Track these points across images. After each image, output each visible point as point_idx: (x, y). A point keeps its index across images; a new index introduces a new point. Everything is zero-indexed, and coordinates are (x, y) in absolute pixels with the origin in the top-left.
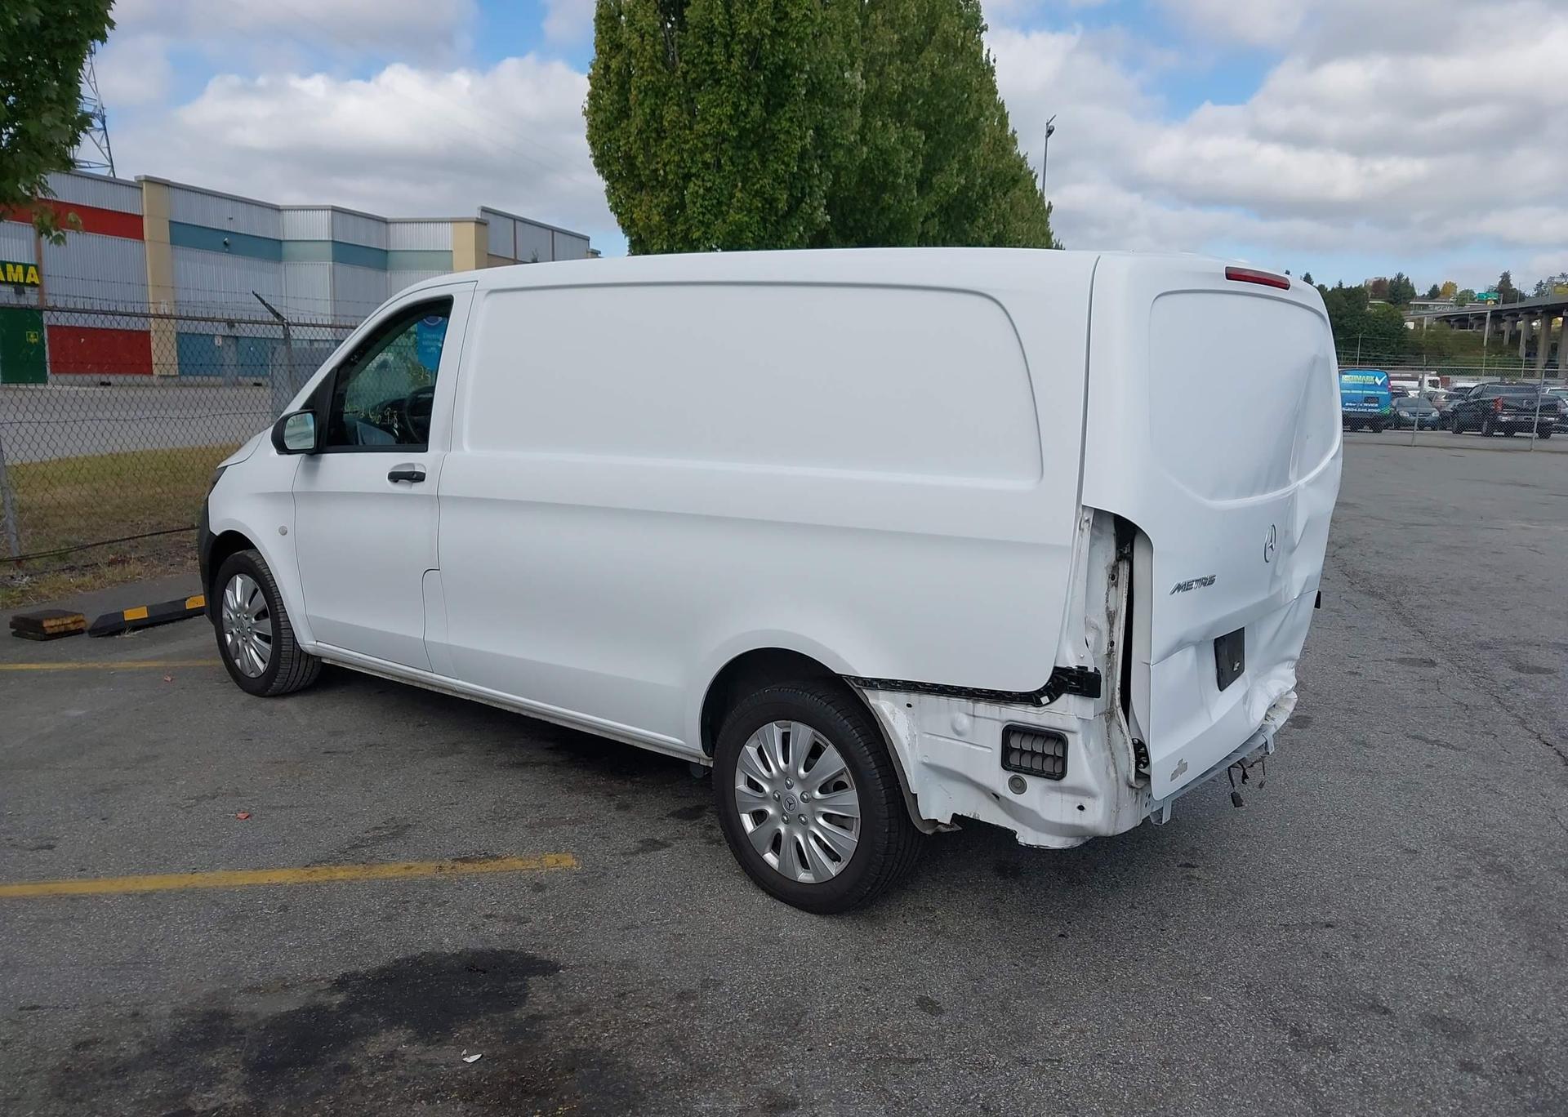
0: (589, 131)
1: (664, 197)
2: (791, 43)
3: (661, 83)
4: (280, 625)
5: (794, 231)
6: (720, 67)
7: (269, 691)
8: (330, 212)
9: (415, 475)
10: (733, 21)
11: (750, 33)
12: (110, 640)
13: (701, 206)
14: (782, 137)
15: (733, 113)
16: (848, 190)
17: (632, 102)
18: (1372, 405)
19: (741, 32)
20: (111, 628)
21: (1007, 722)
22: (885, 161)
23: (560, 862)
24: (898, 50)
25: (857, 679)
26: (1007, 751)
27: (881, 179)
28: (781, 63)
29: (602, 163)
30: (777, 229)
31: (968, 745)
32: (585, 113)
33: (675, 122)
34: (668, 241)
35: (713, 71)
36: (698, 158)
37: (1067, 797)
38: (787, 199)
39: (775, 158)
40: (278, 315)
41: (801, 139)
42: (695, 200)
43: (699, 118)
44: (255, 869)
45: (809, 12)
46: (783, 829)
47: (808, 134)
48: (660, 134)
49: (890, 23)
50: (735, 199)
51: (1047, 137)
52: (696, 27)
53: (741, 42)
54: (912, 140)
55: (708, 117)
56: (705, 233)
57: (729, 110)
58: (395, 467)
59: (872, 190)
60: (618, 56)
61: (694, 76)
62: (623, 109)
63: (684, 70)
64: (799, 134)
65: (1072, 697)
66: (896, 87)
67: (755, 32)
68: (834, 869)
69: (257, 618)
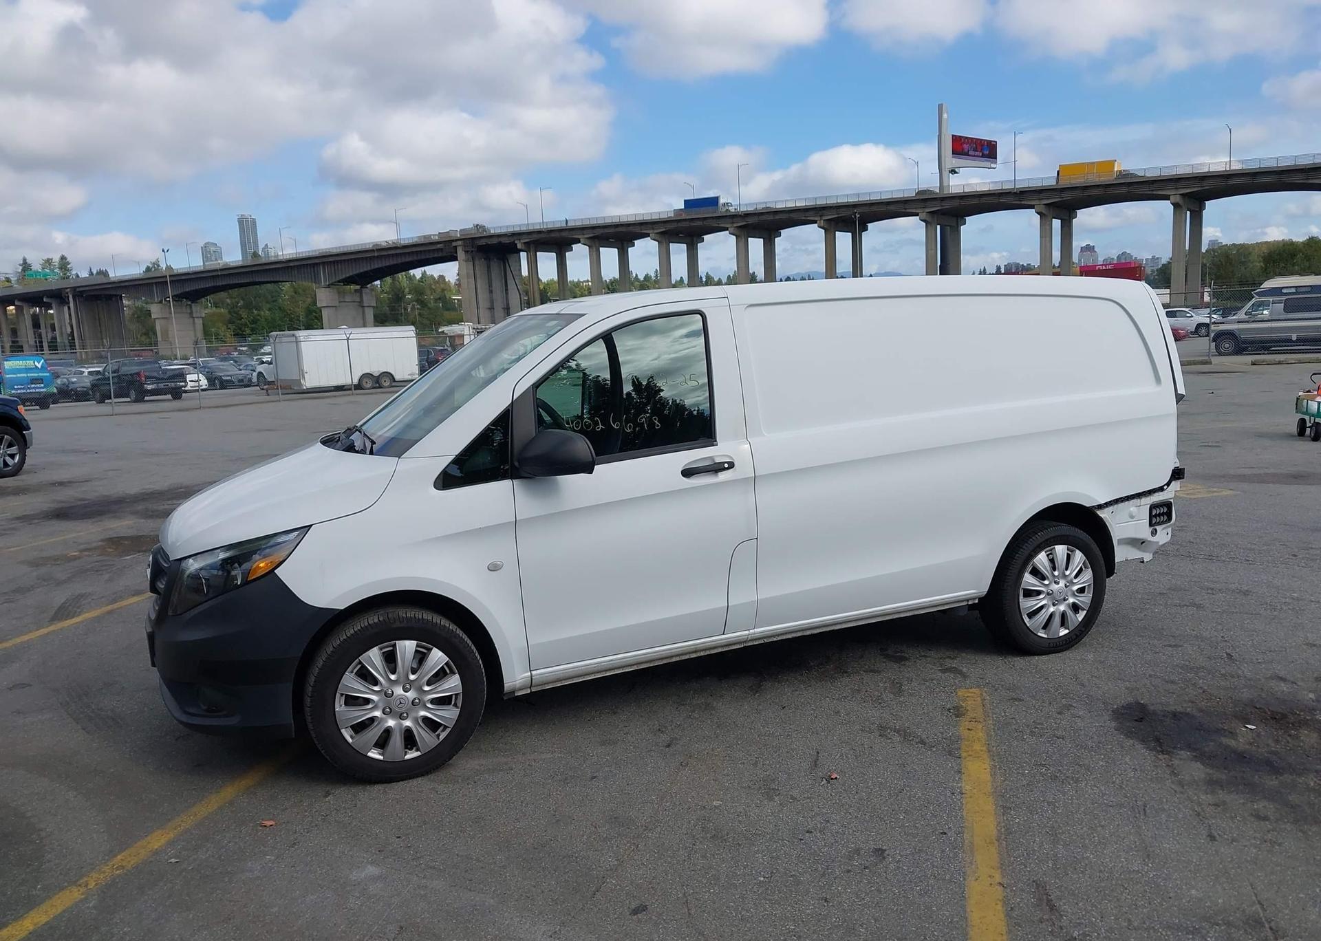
9: (721, 465)
18: (38, 385)
21: (1150, 504)
31: (1136, 522)
46: (1054, 609)
58: (686, 465)
65: (1175, 481)
68: (1080, 617)
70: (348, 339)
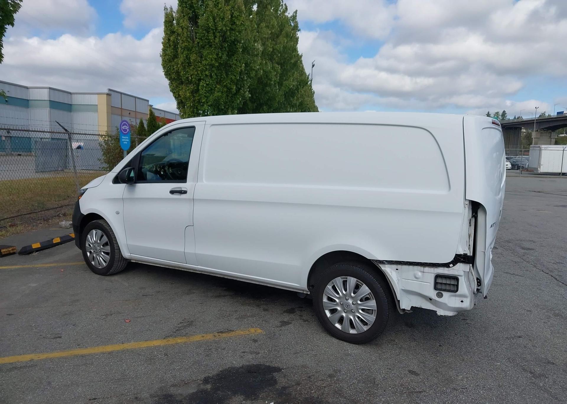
0: (162, 62)
1: (191, 87)
2: (237, 33)
3: (190, 46)
4: (115, 248)
5: (238, 100)
6: (212, 41)
7: (108, 273)
8: (48, 89)
9: (183, 191)
10: (216, 24)
11: (222, 29)
12: (27, 256)
13: (205, 90)
14: (234, 66)
15: (216, 57)
16: (254, 86)
17: (179, 52)
19: (219, 28)
20: (27, 252)
21: (436, 273)
22: (266, 75)
23: (256, 331)
24: (270, 37)
25: (377, 261)
26: (436, 283)
27: (265, 82)
28: (233, 40)
29: (168, 74)
30: (232, 99)
31: (421, 282)
32: (161, 56)
33: (195, 60)
34: (193, 103)
35: (209, 42)
36: (204, 73)
37: (457, 298)
38: (235, 88)
39: (231, 73)
40: (66, 130)
41: (240, 67)
42: (203, 88)
43: (204, 59)
44: (146, 341)
45: (243, 22)
46: (344, 315)
47: (243, 66)
48: (189, 65)
49: (267, 27)
50: (217, 88)
51: (312, 67)
52: (202, 26)
53: (219, 32)
54: (276, 68)
55: (207, 59)
56: (206, 100)
57: (215, 56)
58: (172, 189)
59: (262, 85)
60: (173, 36)
61: (201, 44)
62: (175, 55)
63: (198, 42)
64: (240, 65)
65: (461, 264)
66: (270, 49)
67: (224, 29)
68: (365, 328)
69: (103, 246)
70: (564, 150)
